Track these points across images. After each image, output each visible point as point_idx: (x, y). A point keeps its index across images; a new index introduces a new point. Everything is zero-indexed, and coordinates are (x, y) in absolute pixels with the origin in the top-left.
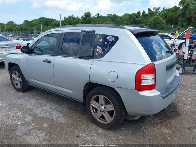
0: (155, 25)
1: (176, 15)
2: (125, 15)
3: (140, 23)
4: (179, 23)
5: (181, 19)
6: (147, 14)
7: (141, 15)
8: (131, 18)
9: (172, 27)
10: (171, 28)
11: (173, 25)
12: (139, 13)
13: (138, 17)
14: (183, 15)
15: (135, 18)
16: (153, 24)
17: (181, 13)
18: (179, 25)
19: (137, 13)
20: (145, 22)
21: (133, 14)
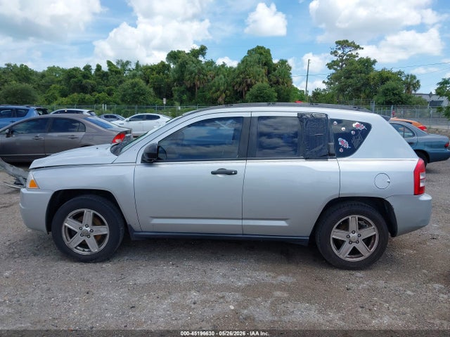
0: (134, 97)
1: (166, 80)
2: (52, 70)
3: (94, 91)
4: (176, 96)
5: (176, 88)
6: (106, 73)
7: (93, 72)
8: (71, 78)
9: (165, 103)
10: (163, 105)
11: (165, 99)
12: (88, 68)
13: (88, 78)
14: (180, 80)
15: (80, 78)
16: (130, 95)
17: (176, 76)
18: (176, 100)
19: (84, 68)
20: (106, 88)
21: (74, 69)
